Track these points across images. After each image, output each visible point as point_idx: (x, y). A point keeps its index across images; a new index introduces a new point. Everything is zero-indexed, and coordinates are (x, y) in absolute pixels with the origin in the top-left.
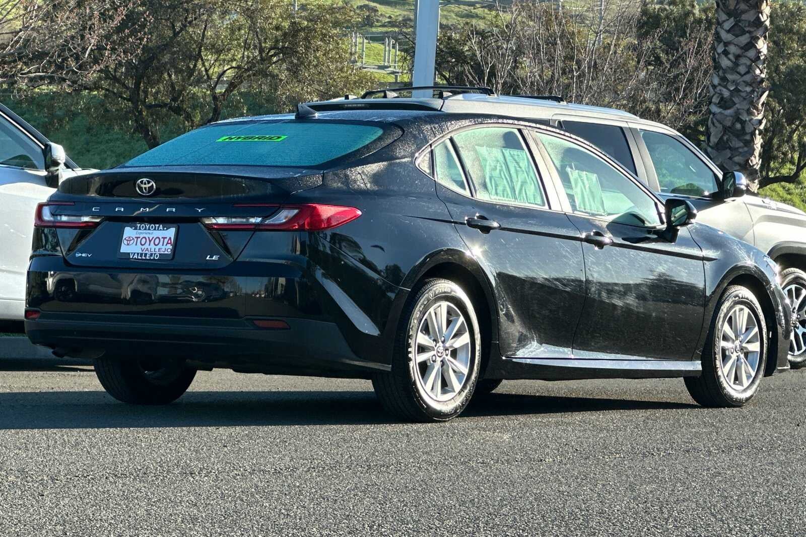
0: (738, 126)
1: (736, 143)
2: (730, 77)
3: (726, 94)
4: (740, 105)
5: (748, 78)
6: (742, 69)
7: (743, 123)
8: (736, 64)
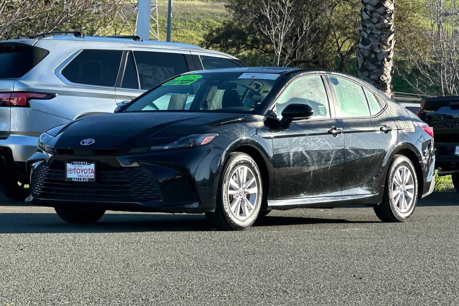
0: (373, 56)
1: (372, 67)
2: (368, 25)
3: (366, 36)
4: (374, 43)
5: (378, 25)
6: (375, 20)
7: (376, 54)
8: (371, 17)
